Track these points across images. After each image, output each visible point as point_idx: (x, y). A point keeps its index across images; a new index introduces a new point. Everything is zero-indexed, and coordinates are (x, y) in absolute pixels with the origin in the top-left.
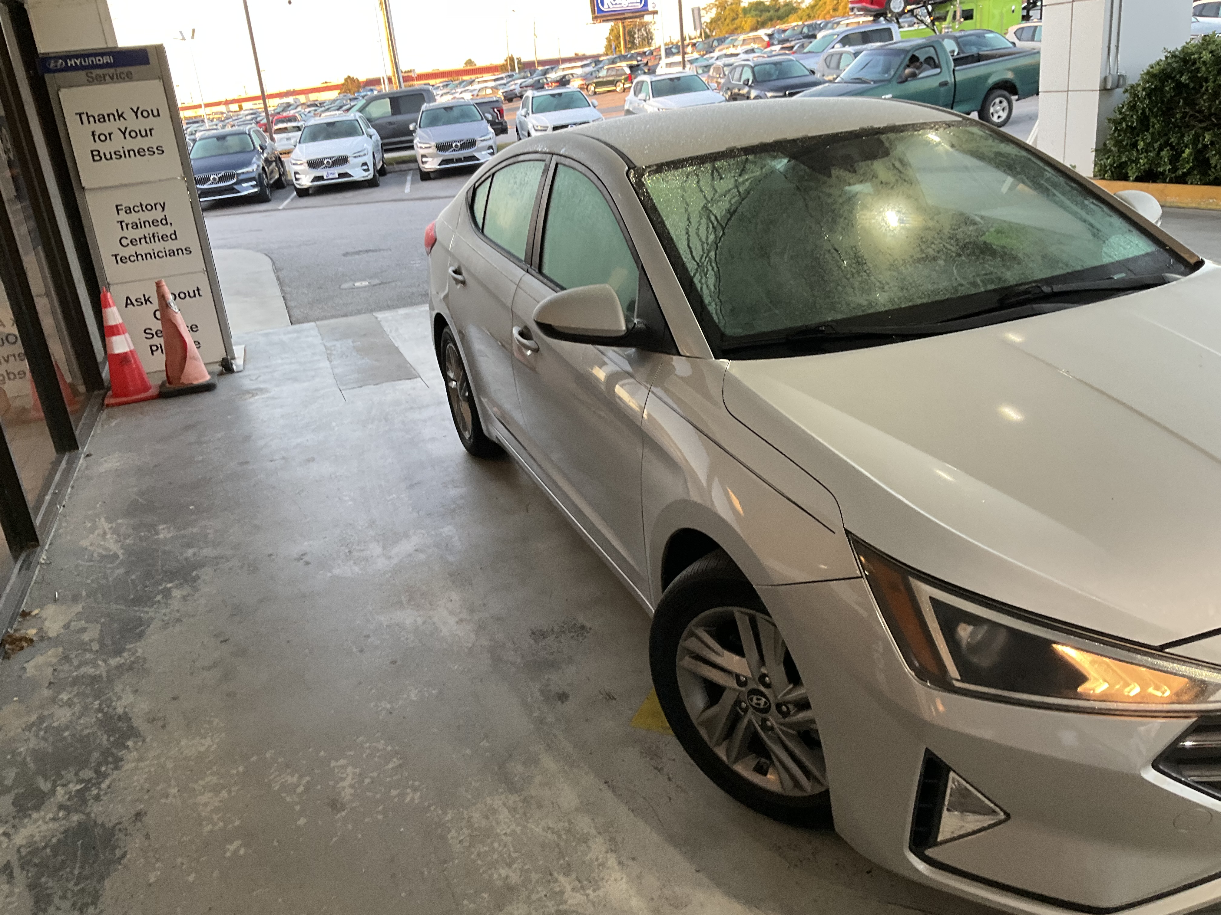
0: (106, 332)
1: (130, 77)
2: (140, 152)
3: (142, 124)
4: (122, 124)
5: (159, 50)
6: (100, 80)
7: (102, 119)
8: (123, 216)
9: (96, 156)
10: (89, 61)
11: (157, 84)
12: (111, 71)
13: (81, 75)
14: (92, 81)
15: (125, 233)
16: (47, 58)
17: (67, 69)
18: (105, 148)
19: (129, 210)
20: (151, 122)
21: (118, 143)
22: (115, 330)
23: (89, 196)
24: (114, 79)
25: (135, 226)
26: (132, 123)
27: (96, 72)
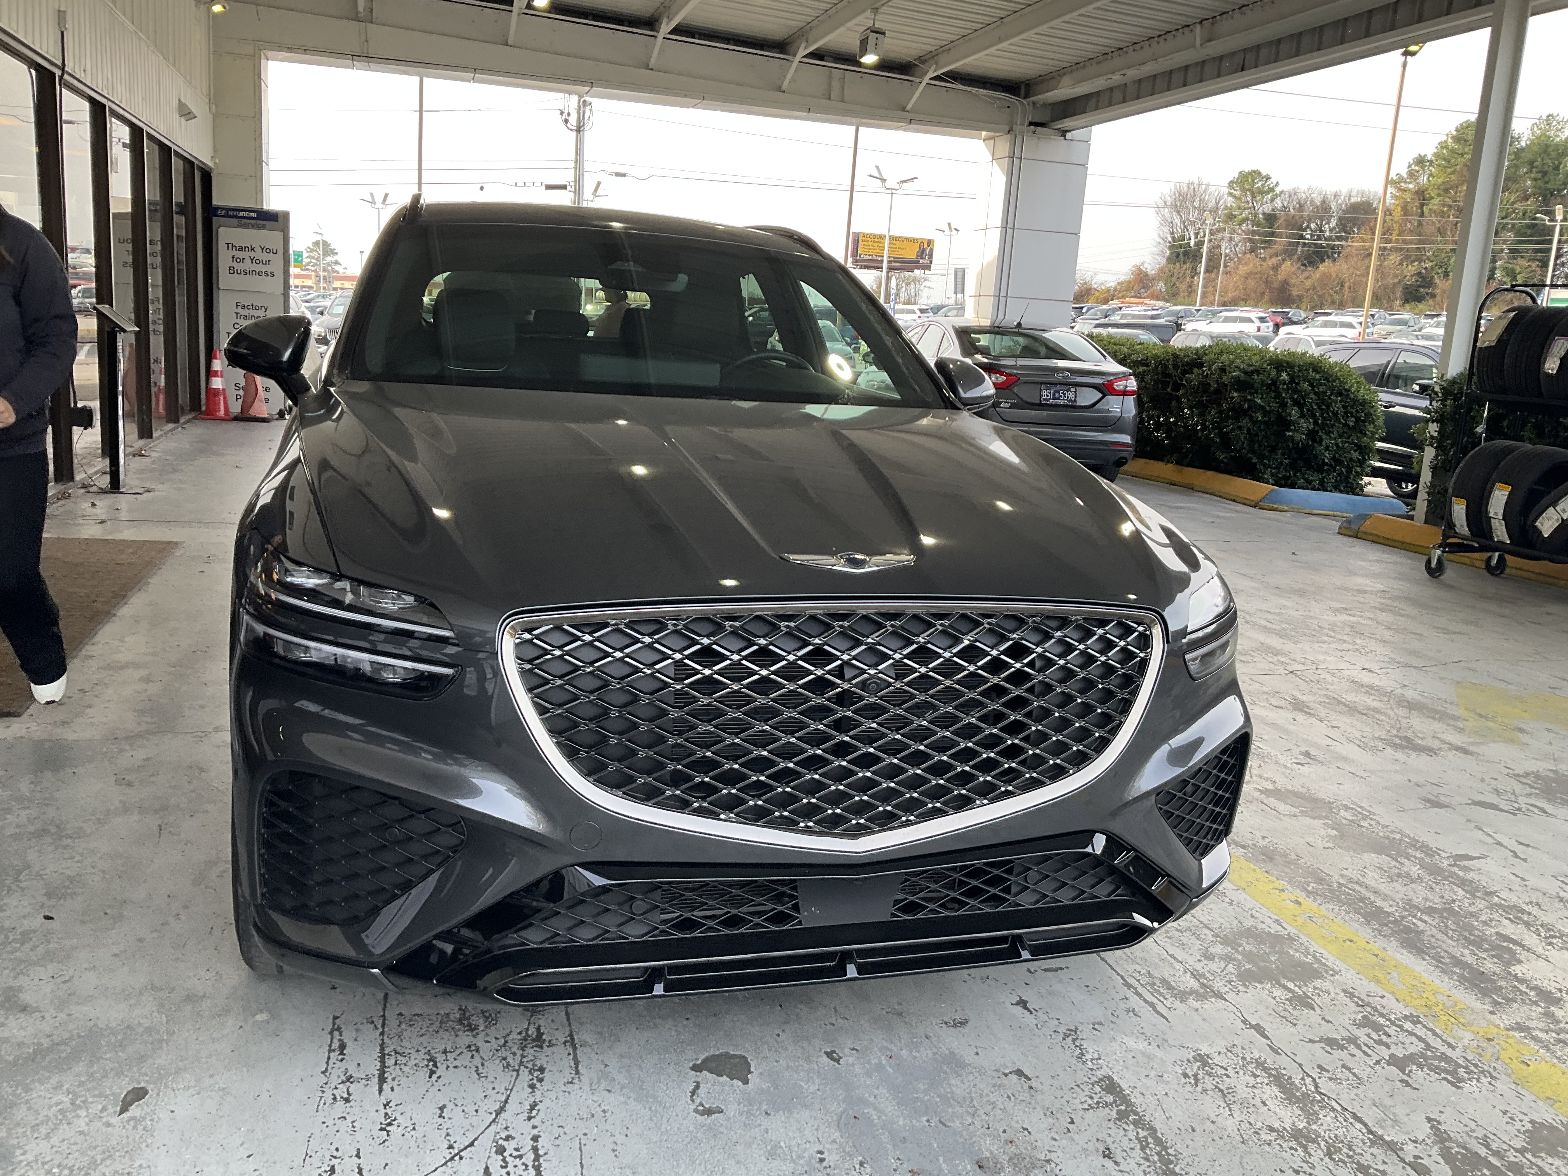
0: (210, 373)
1: (264, 227)
2: (260, 273)
3: (265, 257)
4: (252, 254)
5: (286, 215)
6: (245, 226)
7: (241, 249)
8: (240, 310)
9: (232, 270)
10: (241, 214)
11: (280, 235)
12: (253, 222)
13: (235, 221)
14: (240, 226)
15: (238, 321)
16: (217, 208)
17: (227, 216)
18: (238, 266)
19: (244, 307)
20: (271, 256)
21: (247, 265)
22: (216, 374)
23: (221, 293)
24: (253, 226)
25: (245, 318)
26: (259, 255)
27: (244, 221)
